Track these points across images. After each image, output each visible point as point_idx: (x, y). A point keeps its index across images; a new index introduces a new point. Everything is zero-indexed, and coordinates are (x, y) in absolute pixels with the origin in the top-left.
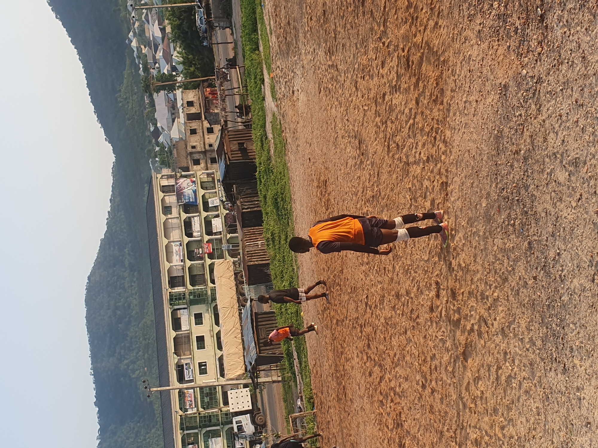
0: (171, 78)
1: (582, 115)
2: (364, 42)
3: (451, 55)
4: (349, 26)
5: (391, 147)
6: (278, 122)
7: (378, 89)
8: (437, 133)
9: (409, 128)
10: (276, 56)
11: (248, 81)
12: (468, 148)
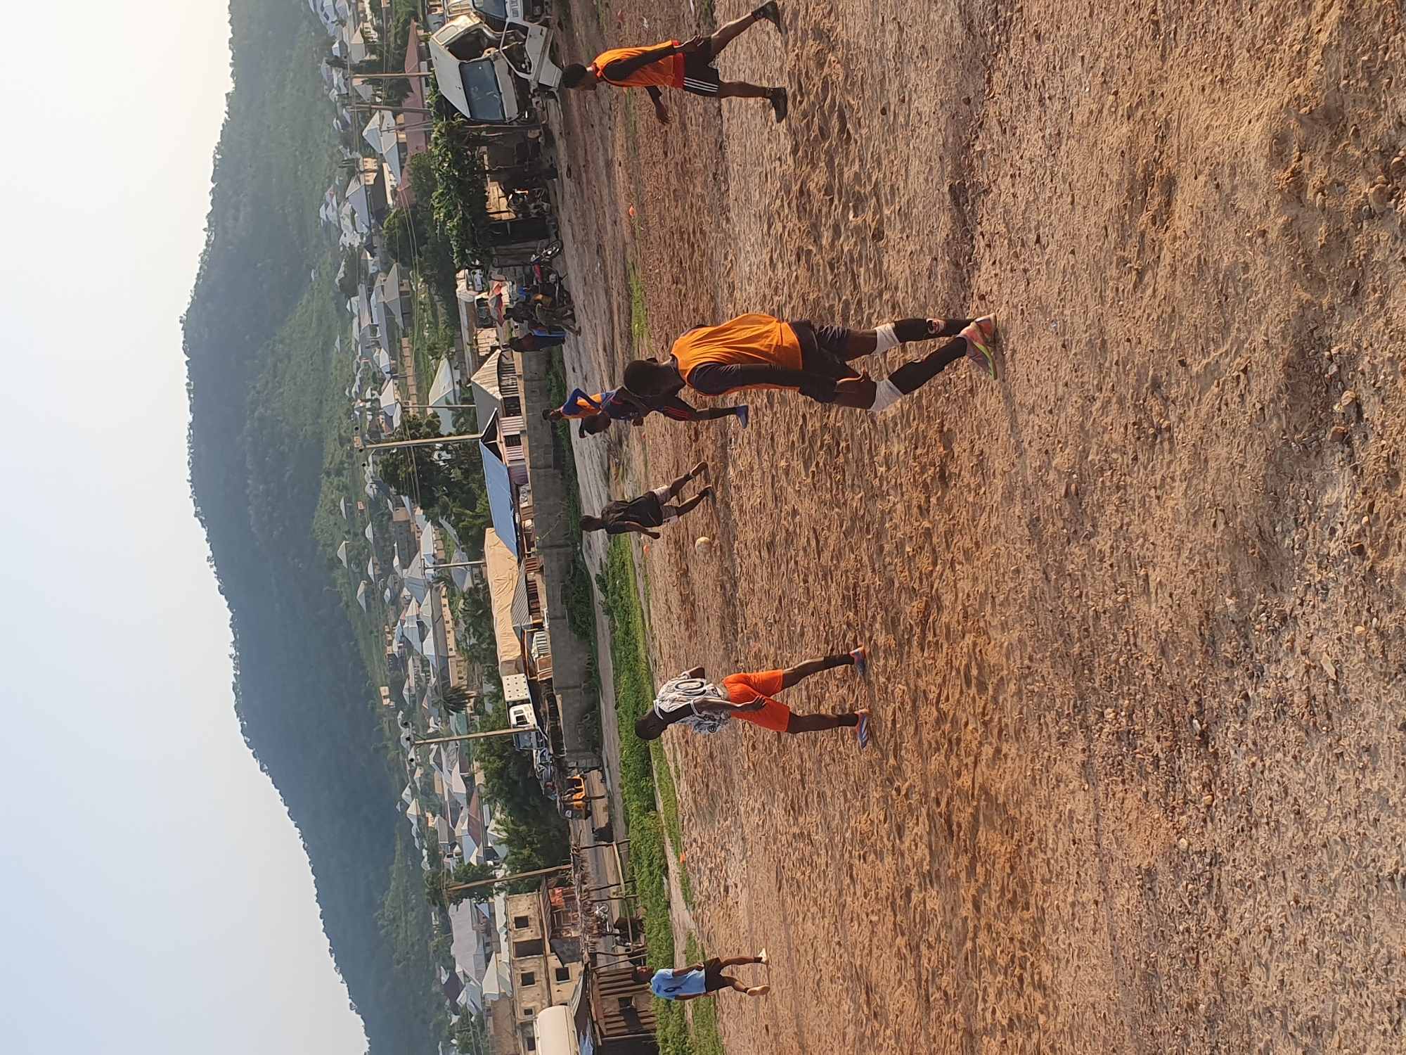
0: (483, 872)
1: (1313, 928)
2: (859, 786)
3: (1033, 810)
4: (827, 759)
5: (932, 999)
6: (699, 951)
7: (894, 879)
8: (1023, 967)
9: (966, 959)
10: (690, 820)
11: (636, 870)
12: (1091, 1000)
